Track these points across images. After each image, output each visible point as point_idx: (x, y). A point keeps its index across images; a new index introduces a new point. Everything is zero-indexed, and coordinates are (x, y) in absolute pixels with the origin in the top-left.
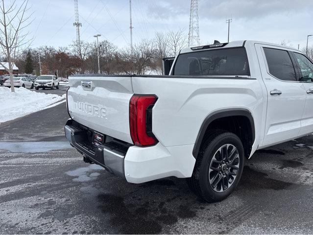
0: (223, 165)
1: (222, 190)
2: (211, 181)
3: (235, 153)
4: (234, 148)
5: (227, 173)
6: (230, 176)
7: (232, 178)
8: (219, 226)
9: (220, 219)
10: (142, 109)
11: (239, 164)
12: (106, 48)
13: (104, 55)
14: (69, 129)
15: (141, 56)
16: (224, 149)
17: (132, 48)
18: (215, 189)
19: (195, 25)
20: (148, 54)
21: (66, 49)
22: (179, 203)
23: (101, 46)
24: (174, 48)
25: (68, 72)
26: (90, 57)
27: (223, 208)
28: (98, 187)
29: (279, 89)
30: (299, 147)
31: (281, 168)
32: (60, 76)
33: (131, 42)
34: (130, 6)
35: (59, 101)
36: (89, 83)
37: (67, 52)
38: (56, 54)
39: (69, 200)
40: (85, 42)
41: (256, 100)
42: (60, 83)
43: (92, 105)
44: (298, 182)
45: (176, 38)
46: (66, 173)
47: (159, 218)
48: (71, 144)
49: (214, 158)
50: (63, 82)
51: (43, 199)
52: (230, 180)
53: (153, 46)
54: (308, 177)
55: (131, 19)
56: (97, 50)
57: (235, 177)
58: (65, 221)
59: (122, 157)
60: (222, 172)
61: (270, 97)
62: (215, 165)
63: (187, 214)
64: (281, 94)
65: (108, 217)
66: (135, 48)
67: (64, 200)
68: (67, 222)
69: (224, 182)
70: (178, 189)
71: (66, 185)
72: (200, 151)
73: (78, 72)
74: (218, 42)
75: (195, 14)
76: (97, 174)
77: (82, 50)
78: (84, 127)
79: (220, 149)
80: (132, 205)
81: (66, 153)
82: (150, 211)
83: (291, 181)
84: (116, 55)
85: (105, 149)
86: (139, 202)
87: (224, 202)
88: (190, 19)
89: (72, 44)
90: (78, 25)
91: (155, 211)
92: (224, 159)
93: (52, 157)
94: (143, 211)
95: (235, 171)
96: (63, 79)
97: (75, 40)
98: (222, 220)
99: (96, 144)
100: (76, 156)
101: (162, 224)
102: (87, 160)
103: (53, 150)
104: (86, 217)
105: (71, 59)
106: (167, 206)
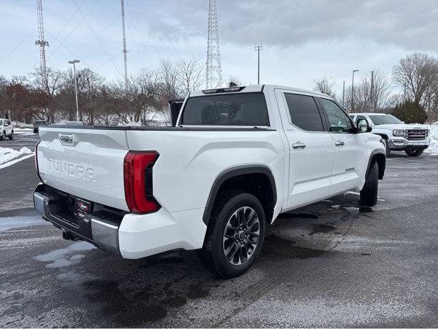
0: (240, 232)
1: (240, 263)
2: (226, 252)
3: (254, 217)
4: (253, 211)
5: (245, 241)
6: (249, 246)
7: (252, 248)
8: (234, 303)
9: (237, 295)
10: (140, 168)
11: (259, 230)
12: (88, 79)
13: (85, 90)
14: (40, 198)
15: (140, 92)
16: (241, 212)
17: (127, 80)
18: (232, 262)
19: (214, 52)
20: (151, 90)
21: (24, 79)
22: (189, 282)
23: (80, 76)
24: (186, 83)
25: (26, 114)
26: (63, 92)
27: (241, 283)
28: (82, 272)
29: (303, 142)
30: (334, 209)
31: (311, 234)
32: (14, 119)
33: (126, 72)
34: (123, 20)
35: (15, 158)
36: (70, 136)
37: (25, 83)
38: (8, 87)
39: (43, 291)
40: (54, 70)
41: (276, 155)
42: (14, 129)
43: (75, 164)
44: (327, 249)
45: (189, 69)
46: (34, 258)
47: (164, 302)
48: (43, 218)
49: (229, 224)
50: (18, 129)
51: (5, 292)
52: (250, 250)
53: (157, 78)
54: (339, 242)
55: (124, 39)
56: (73, 82)
57: (255, 246)
58: (39, 317)
59: (116, 227)
60: (240, 241)
61: (293, 151)
62: (230, 232)
63: (199, 293)
64: (305, 146)
65: (97, 306)
66: (131, 80)
67: (35, 291)
68: (42, 318)
69: (242, 253)
70: (188, 267)
71: (37, 273)
72: (212, 216)
73: (43, 113)
74: (235, 85)
75: (214, 36)
76: (79, 257)
77: (49, 82)
78: (62, 194)
79: (235, 213)
80: (129, 290)
81: (33, 232)
82: (153, 294)
83: (321, 248)
84: (103, 89)
85: (93, 220)
86: (138, 286)
87: (242, 277)
88: (208, 43)
89: (34, 71)
90: (43, 44)
91: (159, 294)
92: (241, 225)
93: (12, 238)
94: (144, 295)
95: (255, 239)
96: (19, 124)
97: (38, 67)
98: (239, 296)
99: (80, 215)
100: (48, 234)
101: (167, 309)
102: (69, 236)
103: (12, 229)
104: (68, 309)
105: (32, 95)
106: (173, 287)
